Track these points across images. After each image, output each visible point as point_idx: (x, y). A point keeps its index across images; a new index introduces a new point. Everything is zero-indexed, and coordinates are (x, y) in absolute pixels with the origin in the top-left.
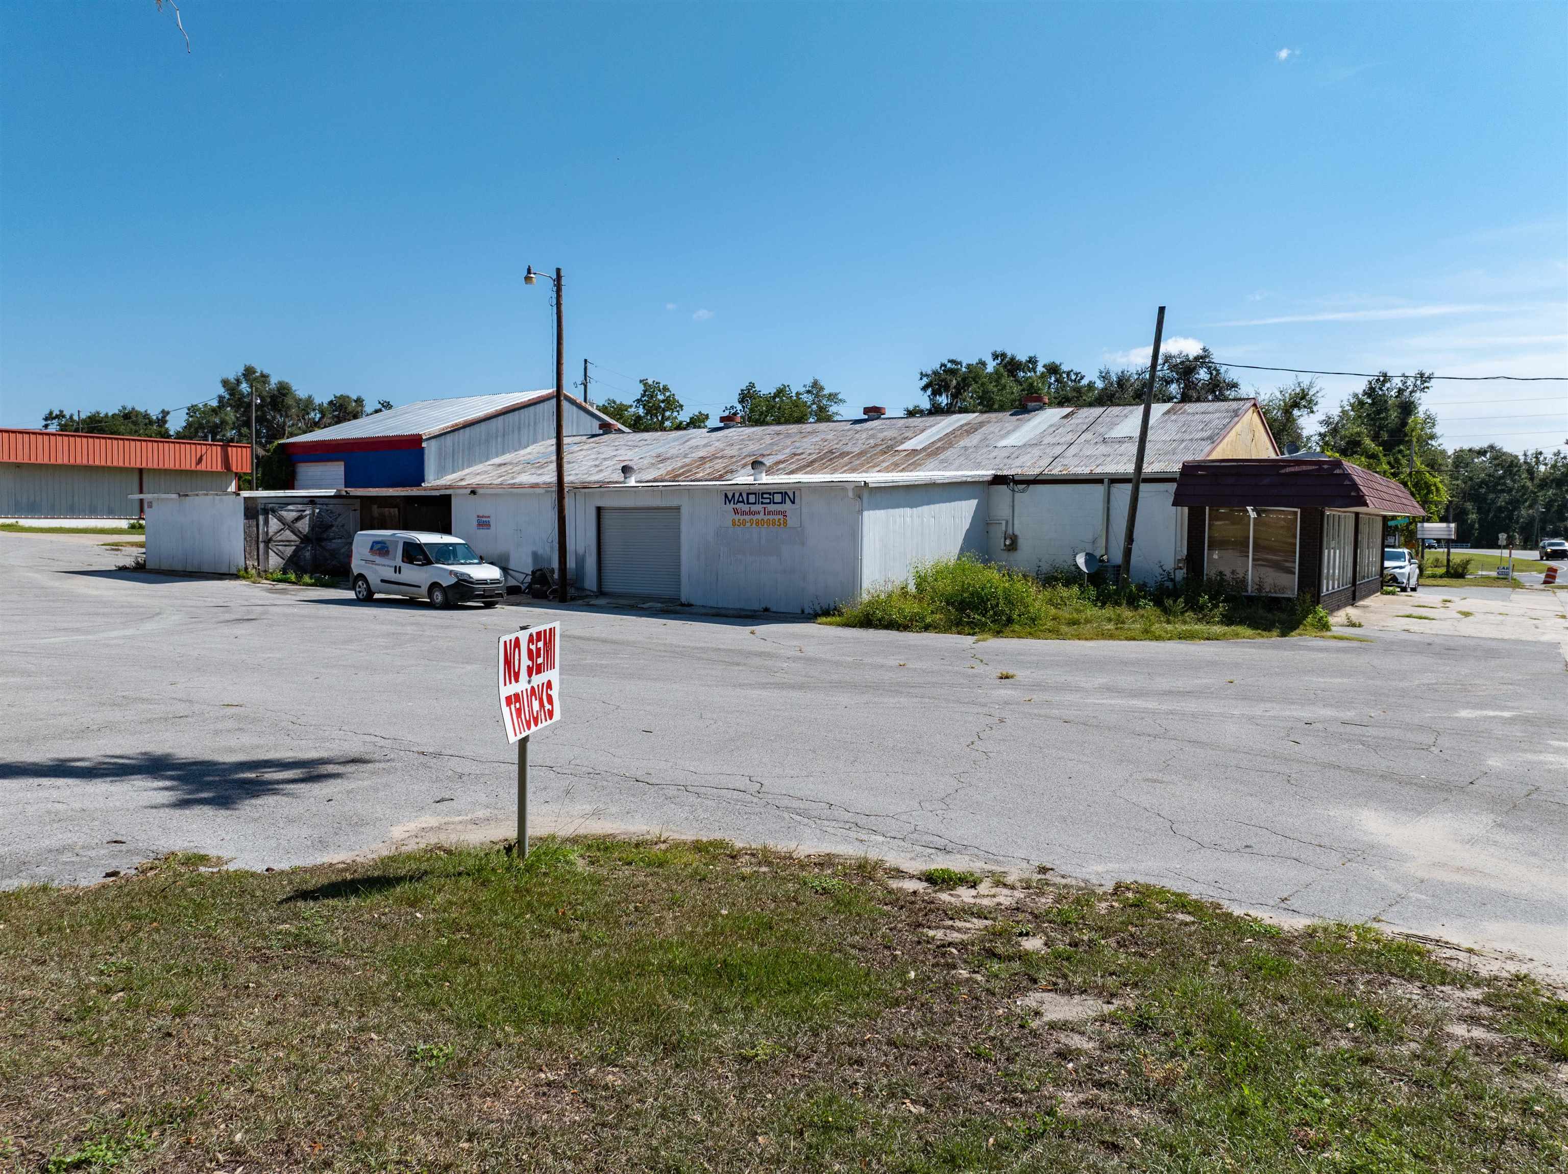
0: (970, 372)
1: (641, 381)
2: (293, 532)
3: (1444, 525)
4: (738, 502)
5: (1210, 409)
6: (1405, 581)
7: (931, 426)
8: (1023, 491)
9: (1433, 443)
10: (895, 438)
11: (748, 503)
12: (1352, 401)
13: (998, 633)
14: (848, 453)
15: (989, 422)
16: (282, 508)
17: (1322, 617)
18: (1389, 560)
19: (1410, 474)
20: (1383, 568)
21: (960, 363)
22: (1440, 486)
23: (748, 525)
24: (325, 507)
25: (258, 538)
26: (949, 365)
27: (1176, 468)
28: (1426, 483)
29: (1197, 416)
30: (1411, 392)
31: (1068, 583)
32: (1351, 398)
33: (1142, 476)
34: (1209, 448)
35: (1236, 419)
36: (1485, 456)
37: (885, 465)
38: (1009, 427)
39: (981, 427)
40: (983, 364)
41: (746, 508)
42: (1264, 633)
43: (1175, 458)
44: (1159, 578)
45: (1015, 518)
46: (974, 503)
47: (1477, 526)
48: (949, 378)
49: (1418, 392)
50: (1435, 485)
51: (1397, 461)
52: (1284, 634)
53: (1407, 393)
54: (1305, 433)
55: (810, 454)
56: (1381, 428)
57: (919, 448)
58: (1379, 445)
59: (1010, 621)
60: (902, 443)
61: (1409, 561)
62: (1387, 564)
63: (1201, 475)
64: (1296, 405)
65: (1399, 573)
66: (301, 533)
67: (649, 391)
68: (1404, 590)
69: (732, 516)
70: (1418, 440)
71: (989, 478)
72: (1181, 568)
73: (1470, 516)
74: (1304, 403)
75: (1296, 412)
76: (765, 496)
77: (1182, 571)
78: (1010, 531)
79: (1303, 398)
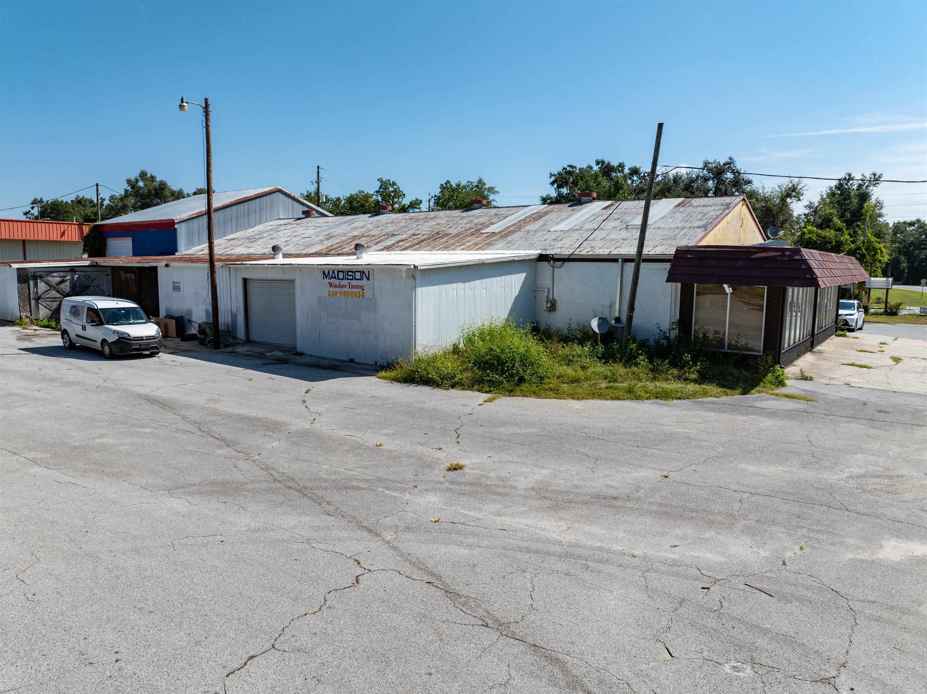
0: (581, 173)
1: (378, 180)
2: (58, 292)
3: (885, 279)
4: (332, 277)
5: (710, 203)
6: (854, 325)
7: (512, 214)
8: (561, 266)
9: (880, 219)
10: (484, 223)
11: (338, 279)
12: (829, 192)
13: (511, 393)
14: (448, 234)
15: (552, 211)
16: (48, 275)
17: (779, 375)
18: (843, 309)
19: (863, 242)
20: (837, 315)
21: (575, 167)
22: (884, 250)
23: (339, 295)
24: (83, 273)
25: (30, 296)
26: (568, 168)
27: (673, 251)
28: (874, 247)
29: (699, 209)
30: (867, 187)
31: (581, 343)
32: (827, 189)
33: (642, 258)
34: (701, 235)
35: (727, 211)
36: (914, 226)
37: (468, 244)
38: (564, 215)
39: (545, 215)
40: (591, 168)
41: (336, 282)
42: (729, 391)
43: (673, 242)
44: (656, 338)
45: (555, 287)
46: (523, 276)
47: (906, 271)
48: (568, 177)
49: (872, 186)
50: (880, 249)
51: (855, 232)
52: (745, 392)
53: (864, 187)
54: (795, 214)
55: (424, 235)
56: (845, 210)
57: (496, 231)
58: (844, 222)
59: (522, 380)
60: (488, 227)
61: (858, 310)
62: (841, 312)
63: (690, 258)
64: (789, 195)
65: (850, 319)
66: (64, 292)
67: (384, 185)
68: (852, 330)
69: (327, 288)
70: (870, 217)
71: (535, 257)
72: (674, 329)
73: (902, 265)
74: (794, 194)
75: (789, 200)
76: (350, 274)
77: (675, 331)
78: (551, 297)
79: (794, 190)
